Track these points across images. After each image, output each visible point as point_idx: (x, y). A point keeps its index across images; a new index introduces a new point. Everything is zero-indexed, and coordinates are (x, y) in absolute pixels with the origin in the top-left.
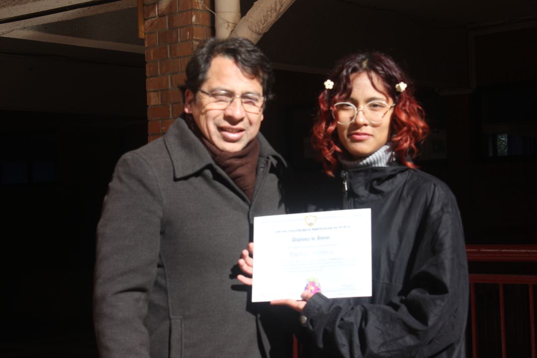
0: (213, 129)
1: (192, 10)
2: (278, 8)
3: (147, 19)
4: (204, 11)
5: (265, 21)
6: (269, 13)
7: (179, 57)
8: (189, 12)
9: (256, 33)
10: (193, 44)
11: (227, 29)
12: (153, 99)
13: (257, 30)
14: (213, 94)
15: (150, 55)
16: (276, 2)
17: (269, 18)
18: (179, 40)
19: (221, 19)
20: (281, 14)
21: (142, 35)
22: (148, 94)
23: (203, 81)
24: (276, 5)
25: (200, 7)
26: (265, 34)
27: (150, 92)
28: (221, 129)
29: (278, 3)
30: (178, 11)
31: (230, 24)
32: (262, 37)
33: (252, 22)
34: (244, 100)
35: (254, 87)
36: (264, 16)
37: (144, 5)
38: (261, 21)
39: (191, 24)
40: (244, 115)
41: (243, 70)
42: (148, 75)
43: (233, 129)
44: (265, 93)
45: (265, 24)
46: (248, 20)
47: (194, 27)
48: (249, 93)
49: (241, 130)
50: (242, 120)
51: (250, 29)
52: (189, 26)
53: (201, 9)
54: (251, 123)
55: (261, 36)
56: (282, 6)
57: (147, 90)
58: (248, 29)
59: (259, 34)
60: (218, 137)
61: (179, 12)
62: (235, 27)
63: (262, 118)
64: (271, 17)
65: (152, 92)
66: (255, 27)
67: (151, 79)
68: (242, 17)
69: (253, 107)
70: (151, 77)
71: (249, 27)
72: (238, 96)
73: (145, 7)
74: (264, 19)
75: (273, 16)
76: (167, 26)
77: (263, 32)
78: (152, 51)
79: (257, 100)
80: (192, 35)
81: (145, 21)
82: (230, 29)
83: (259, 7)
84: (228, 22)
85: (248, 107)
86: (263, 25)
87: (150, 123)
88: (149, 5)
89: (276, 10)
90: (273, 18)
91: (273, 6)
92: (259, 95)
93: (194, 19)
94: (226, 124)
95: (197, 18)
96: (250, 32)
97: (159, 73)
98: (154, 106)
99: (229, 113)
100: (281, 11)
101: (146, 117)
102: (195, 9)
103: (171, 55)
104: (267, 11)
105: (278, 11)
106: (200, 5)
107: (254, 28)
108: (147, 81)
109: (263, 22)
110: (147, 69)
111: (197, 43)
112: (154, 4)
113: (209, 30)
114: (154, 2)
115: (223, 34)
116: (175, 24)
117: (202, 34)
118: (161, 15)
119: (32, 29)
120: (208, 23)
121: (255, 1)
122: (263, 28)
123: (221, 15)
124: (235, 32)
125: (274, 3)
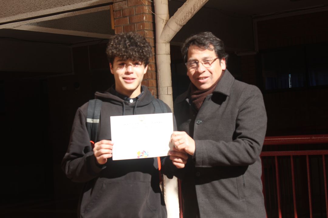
1: (143, 13)
2: (192, 12)
3: (115, 19)
5: (185, 19)
6: (188, 14)
9: (180, 25)
10: (144, 32)
11: (163, 23)
13: (181, 23)
17: (187, 17)
18: (136, 30)
19: (160, 18)
20: (194, 15)
21: (113, 28)
24: (191, 10)
25: (147, 12)
29: (193, 9)
30: (134, 14)
31: (164, 21)
32: (182, 28)
33: (177, 20)
36: (184, 16)
37: (114, 11)
38: (183, 19)
39: (143, 21)
45: (185, 21)
46: (175, 18)
47: (145, 23)
51: (177, 23)
52: (142, 23)
53: (148, 13)
55: (182, 27)
56: (195, 10)
59: (181, 26)
61: (136, 14)
62: (167, 22)
66: (179, 22)
68: (170, 17)
71: (176, 22)
73: (114, 12)
74: (185, 18)
76: (128, 23)
77: (183, 25)
80: (144, 27)
81: (115, 20)
82: (164, 24)
83: (182, 11)
84: (163, 20)
86: (184, 21)
88: (117, 11)
89: (191, 13)
90: (189, 17)
91: (190, 10)
93: (144, 18)
95: (146, 17)
96: (176, 25)
100: (194, 13)
102: (145, 13)
104: (187, 13)
106: (147, 10)
109: (184, 19)
111: (146, 31)
112: (120, 10)
113: (152, 24)
114: (120, 9)
115: (160, 26)
116: (133, 21)
117: (148, 26)
118: (125, 16)
119: (31, 24)
120: (151, 20)
121: (179, 8)
122: (184, 22)
123: (160, 16)
124: (168, 25)
125: (190, 9)
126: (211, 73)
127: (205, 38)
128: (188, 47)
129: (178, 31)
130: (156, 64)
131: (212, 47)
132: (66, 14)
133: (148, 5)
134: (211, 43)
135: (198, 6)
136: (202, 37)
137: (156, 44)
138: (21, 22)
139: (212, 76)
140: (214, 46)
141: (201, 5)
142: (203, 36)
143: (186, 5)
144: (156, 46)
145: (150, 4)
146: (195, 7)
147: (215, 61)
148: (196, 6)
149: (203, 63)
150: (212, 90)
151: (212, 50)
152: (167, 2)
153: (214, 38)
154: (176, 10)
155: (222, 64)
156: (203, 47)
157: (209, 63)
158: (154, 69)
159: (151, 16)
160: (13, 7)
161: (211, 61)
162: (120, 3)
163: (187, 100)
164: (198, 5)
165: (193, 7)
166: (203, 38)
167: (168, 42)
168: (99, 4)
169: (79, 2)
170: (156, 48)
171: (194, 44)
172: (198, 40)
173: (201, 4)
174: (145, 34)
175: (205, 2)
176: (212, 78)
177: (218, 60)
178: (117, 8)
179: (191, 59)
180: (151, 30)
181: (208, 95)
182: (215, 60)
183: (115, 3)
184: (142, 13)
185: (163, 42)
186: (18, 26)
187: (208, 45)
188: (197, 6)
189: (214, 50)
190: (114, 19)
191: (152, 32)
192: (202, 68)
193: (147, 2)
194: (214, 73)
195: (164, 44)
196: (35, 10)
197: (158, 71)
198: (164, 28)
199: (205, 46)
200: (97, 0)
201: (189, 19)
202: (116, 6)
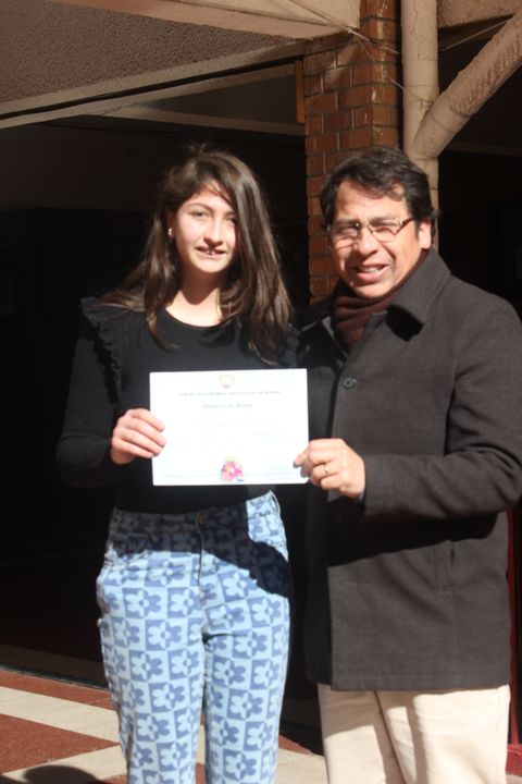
2: (492, 80)
3: (309, 96)
4: (388, 85)
5: (474, 98)
6: (480, 87)
7: (351, 150)
8: (368, 86)
9: (461, 115)
10: (372, 131)
11: (420, 109)
12: (315, 208)
13: (463, 110)
15: (312, 145)
16: (490, 72)
17: (480, 94)
18: (353, 126)
19: (412, 95)
20: (497, 89)
21: (301, 118)
22: (308, 201)
24: (489, 75)
25: (383, 79)
26: (473, 116)
27: (311, 197)
29: (493, 73)
30: (351, 85)
31: (424, 102)
32: (469, 121)
33: (455, 100)
36: (472, 92)
37: (304, 76)
38: (468, 98)
39: (371, 103)
40: (377, 246)
42: (309, 173)
45: (474, 103)
46: (449, 97)
47: (374, 107)
51: (453, 110)
52: (367, 107)
53: (384, 81)
55: (467, 120)
56: (498, 77)
57: (308, 194)
58: (451, 110)
59: (464, 116)
61: (354, 86)
62: (431, 106)
64: (482, 92)
65: (314, 197)
66: (460, 106)
67: (313, 179)
68: (440, 93)
70: (313, 176)
71: (451, 108)
72: (367, 224)
73: (306, 79)
74: (473, 96)
75: (485, 91)
76: (337, 106)
77: (470, 114)
78: (315, 141)
80: (371, 118)
81: (306, 99)
82: (424, 110)
83: (468, 78)
84: (422, 100)
85: (382, 236)
86: (471, 103)
87: (311, 241)
88: (312, 76)
89: (489, 83)
90: (484, 94)
91: (486, 77)
93: (374, 95)
95: (377, 94)
96: (453, 114)
97: (323, 171)
98: (315, 217)
100: (497, 84)
102: (376, 83)
103: (341, 146)
104: (477, 85)
105: (492, 84)
106: (383, 76)
107: (457, 107)
108: (307, 182)
109: (471, 98)
110: (308, 165)
111: (378, 130)
112: (319, 74)
113: (395, 112)
114: (318, 71)
115: (414, 116)
116: (347, 103)
117: (384, 116)
118: (328, 91)
119: (145, 104)
120: (393, 101)
121: (460, 71)
122: (471, 107)
123: (413, 90)
124: (432, 114)
125: (487, 73)
126: (393, 256)
127: (381, 165)
128: (339, 184)
129: (457, 129)
131: (399, 190)
132: (212, 80)
133: (386, 63)
134: (397, 180)
135: (507, 65)
136: (374, 162)
138: (115, 100)
139: (395, 263)
140: (405, 187)
142: (377, 160)
143: (478, 62)
145: (394, 60)
146: (499, 68)
147: (406, 228)
148: (501, 65)
149: (373, 229)
150: (386, 302)
151: (399, 199)
152: (436, 54)
153: (405, 167)
154: (454, 76)
155: (421, 234)
156: (375, 189)
157: (390, 231)
159: (393, 91)
160: (87, 64)
161: (394, 225)
162: (320, 55)
163: (327, 322)
164: (507, 63)
165: (493, 69)
166: (375, 166)
167: (433, 158)
168: (278, 57)
169: (229, 53)
171: (353, 177)
172: (364, 171)
174: (372, 139)
176: (394, 268)
177: (412, 224)
178: (313, 68)
179: (342, 217)
180: (390, 126)
181: (375, 314)
182: (405, 223)
183: (310, 55)
184: (370, 84)
185: (418, 156)
186: (115, 110)
187: (389, 184)
188: (504, 66)
189: (404, 199)
190: (305, 97)
191: (394, 132)
192: (369, 241)
193: (385, 54)
194: (400, 258)
195: (420, 163)
196: (133, 72)
198: (423, 122)
199: (380, 187)
200: (270, 48)
201: (485, 100)
202: (310, 65)
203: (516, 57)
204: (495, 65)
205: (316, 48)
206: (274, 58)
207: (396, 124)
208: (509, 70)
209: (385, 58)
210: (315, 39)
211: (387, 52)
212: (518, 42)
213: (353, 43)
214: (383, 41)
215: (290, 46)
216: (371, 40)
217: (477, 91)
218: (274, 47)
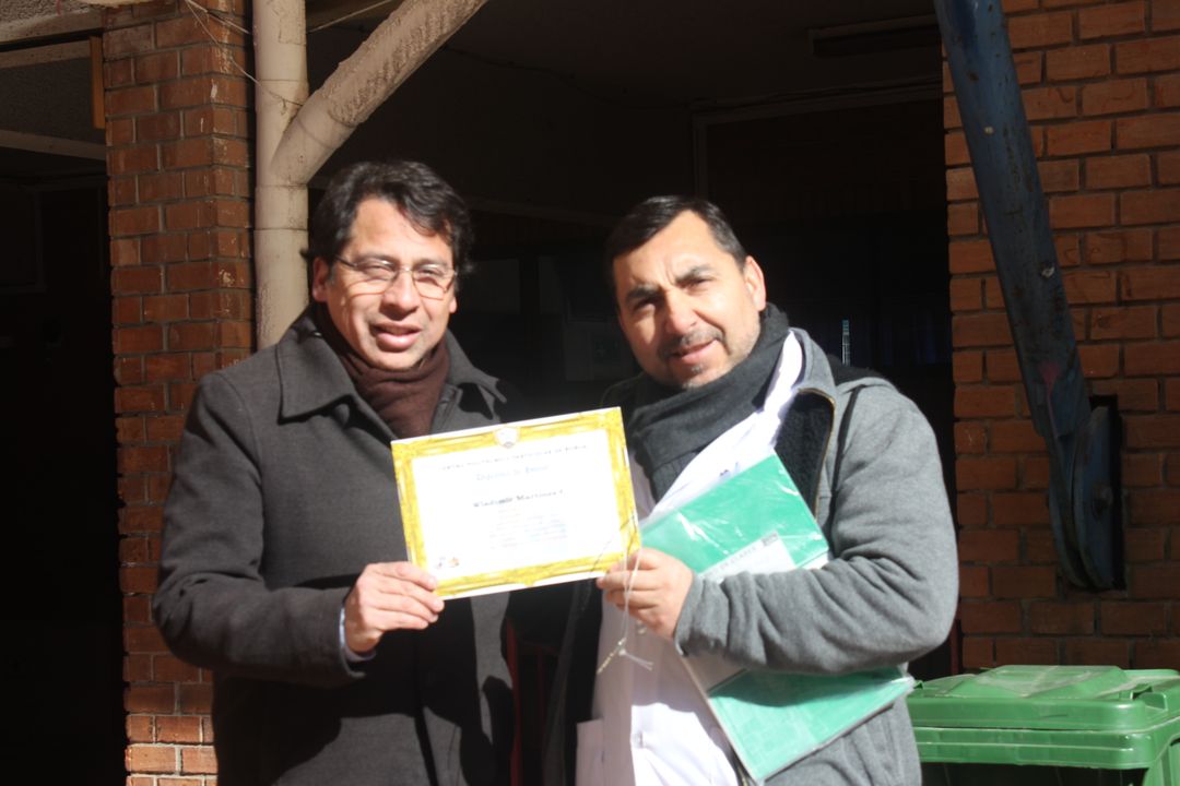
0: (362, 328)
1: (212, 74)
2: (389, 77)
3: (110, 90)
4: (233, 78)
5: (364, 100)
6: (372, 84)
7: (181, 170)
8: (204, 78)
9: (343, 124)
10: (212, 143)
11: (283, 114)
12: (124, 253)
13: (347, 117)
14: (362, 265)
15: (119, 164)
16: (386, 64)
17: (371, 94)
18: (182, 134)
19: (270, 93)
20: (396, 88)
21: (99, 123)
22: (112, 243)
23: (345, 242)
24: (385, 68)
25: (226, 68)
26: (361, 126)
27: (116, 238)
28: (376, 329)
29: (390, 66)
30: (179, 75)
31: (287, 104)
32: (354, 133)
33: (335, 103)
34: (417, 275)
35: (437, 251)
36: (360, 91)
37: (104, 61)
38: (355, 101)
39: (209, 102)
40: (417, 302)
41: (415, 223)
42: (112, 203)
43: (398, 328)
44: (458, 263)
45: (362, 108)
46: (327, 97)
47: (214, 109)
48: (428, 262)
49: (411, 331)
50: (414, 310)
51: (332, 117)
52: (205, 108)
53: (228, 72)
54: (430, 316)
55: (352, 130)
57: (110, 233)
58: (329, 117)
59: (348, 125)
60: (371, 343)
61: (182, 77)
62: (298, 110)
63: (453, 307)
64: (375, 92)
65: (122, 238)
66: (342, 111)
67: (119, 212)
68: (311, 92)
69: (433, 287)
70: (119, 207)
71: (329, 112)
72: (408, 269)
73: (107, 65)
74: (361, 97)
75: (378, 91)
76: (156, 105)
77: (356, 123)
78: (122, 156)
79: (440, 275)
80: (210, 124)
81: (108, 93)
82: (288, 115)
83: (353, 72)
84: (284, 101)
85: (424, 288)
86: (358, 108)
87: (116, 302)
88: (116, 60)
89: (385, 79)
90: (379, 94)
91: (381, 71)
92: (445, 265)
93: (214, 92)
94: (384, 320)
95: (220, 89)
96: (331, 122)
97: (137, 200)
98: (126, 267)
99: (391, 298)
100: (396, 82)
101: (109, 289)
102: (216, 73)
103: (164, 164)
104: (368, 81)
105: (389, 81)
106: (227, 64)
107: (339, 114)
108: (110, 215)
109: (358, 101)
110: (111, 191)
111: (221, 142)
112: (127, 59)
113: (243, 116)
114: (127, 54)
115: (274, 123)
116: (172, 101)
117: (229, 122)
118: (143, 83)
120: (241, 102)
121: (342, 60)
122: (358, 114)
123: (272, 86)
124: (299, 122)
125: (382, 65)
129: (338, 143)
130: (252, 263)
133: (230, 45)
135: (410, 55)
137: (257, 189)
141: (422, 52)
143: (368, 49)
144: (257, 196)
145: (240, 42)
146: (399, 58)
148: (404, 55)
152: (304, 36)
154: (332, 68)
158: (243, 281)
159: (241, 86)
162: (129, 30)
164: (412, 53)
165: (391, 60)
167: (300, 185)
168: (57, 32)
170: (257, 204)
173: (423, 48)
174: (212, 153)
175: (437, 41)
178: (118, 48)
180: (237, 137)
183: (110, 30)
184: (208, 75)
185: (281, 182)
188: (407, 56)
190: (105, 90)
191: (243, 146)
193: (228, 33)
195: (285, 192)
197: (260, 290)
198: (287, 133)
200: (48, 17)
201: (377, 104)
202: (115, 43)
203: (424, 44)
204: (394, 56)
205: (122, 19)
206: (51, 33)
207: (244, 134)
208: (414, 62)
209: (229, 39)
210: (121, 7)
211: (232, 30)
212: (427, 24)
213: (181, 16)
214: (226, 13)
215: (79, 16)
216: (210, 12)
217: (367, 90)
218: (56, 15)
